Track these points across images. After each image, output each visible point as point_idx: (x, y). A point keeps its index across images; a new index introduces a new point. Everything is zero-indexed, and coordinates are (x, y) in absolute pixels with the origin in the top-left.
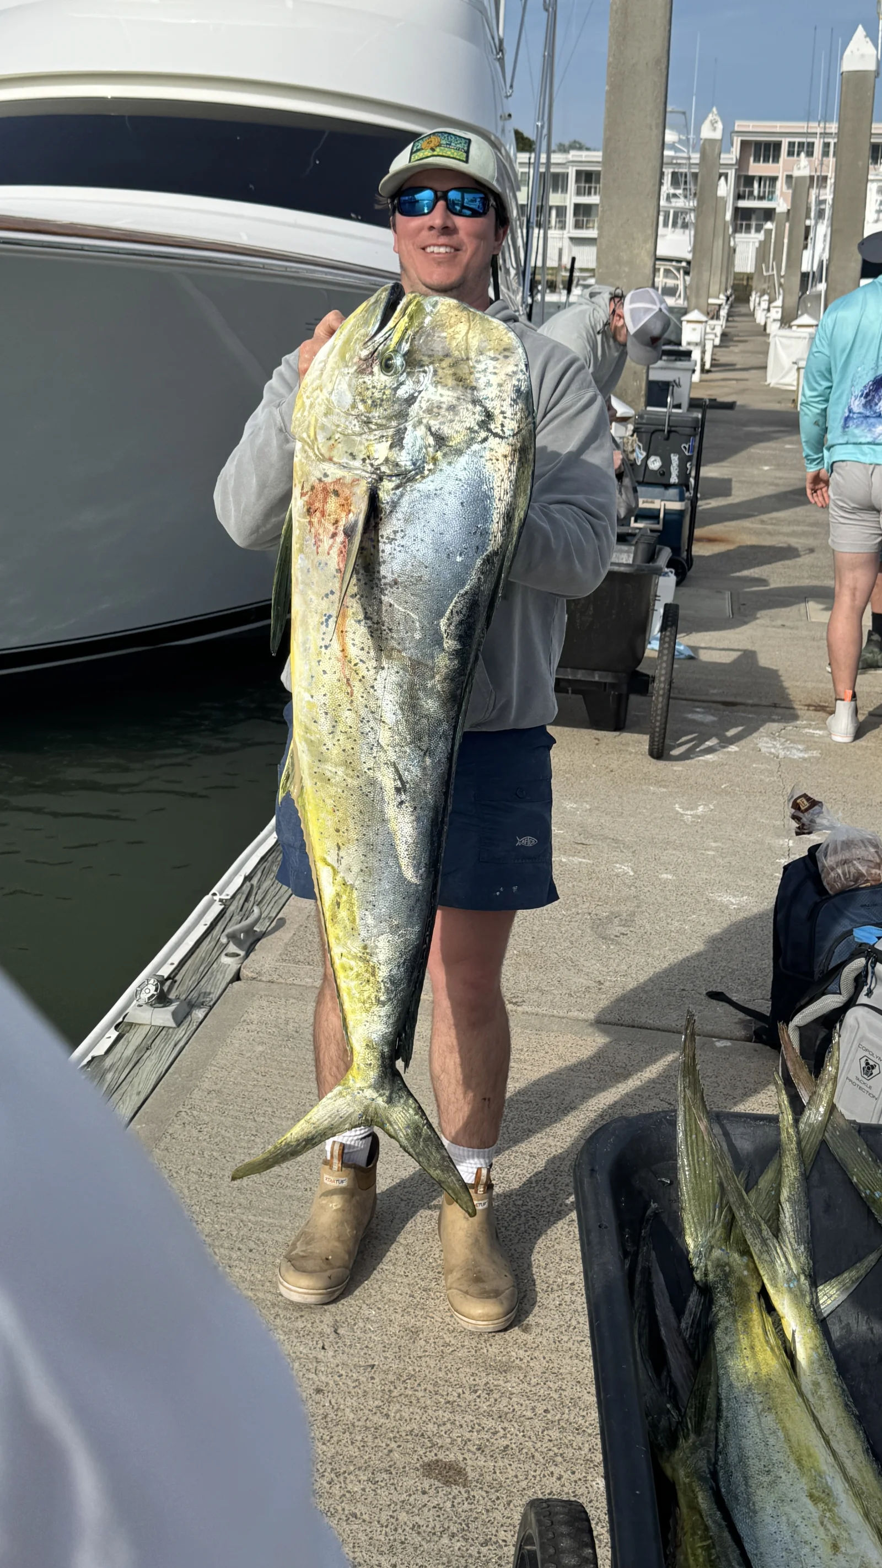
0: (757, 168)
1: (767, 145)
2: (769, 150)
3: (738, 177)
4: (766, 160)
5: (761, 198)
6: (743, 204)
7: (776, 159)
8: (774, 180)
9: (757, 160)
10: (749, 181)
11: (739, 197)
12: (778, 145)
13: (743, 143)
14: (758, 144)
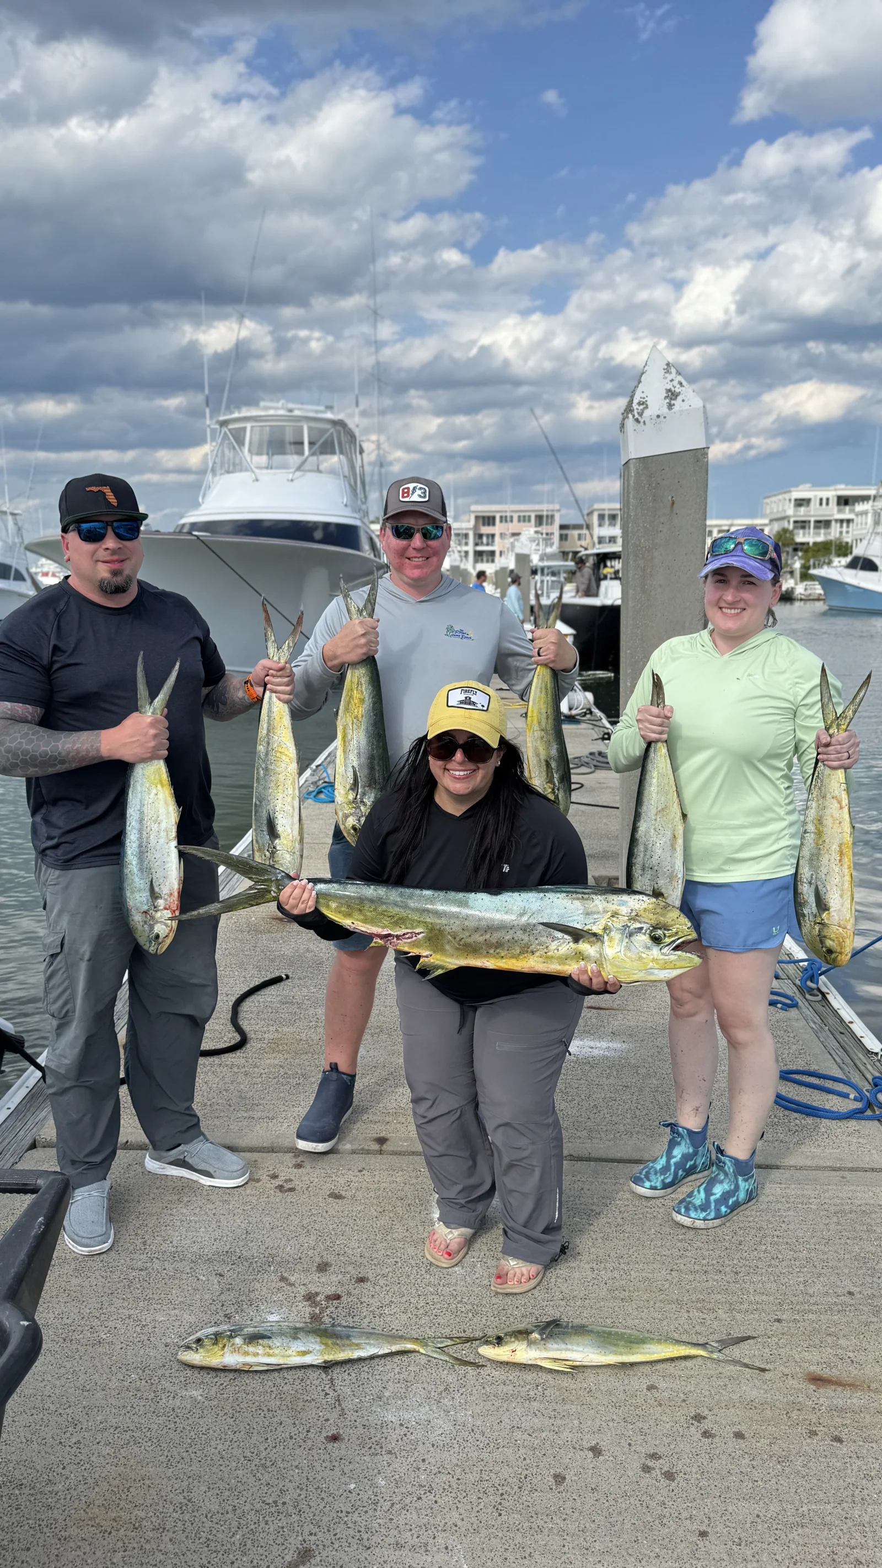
0: (485, 530)
1: (489, 518)
2: (489, 520)
3: (475, 535)
4: (489, 525)
5: (488, 544)
6: (479, 548)
7: (494, 524)
8: (493, 536)
9: (484, 525)
10: (481, 536)
11: (476, 544)
12: (494, 518)
13: (477, 518)
14: (484, 518)
